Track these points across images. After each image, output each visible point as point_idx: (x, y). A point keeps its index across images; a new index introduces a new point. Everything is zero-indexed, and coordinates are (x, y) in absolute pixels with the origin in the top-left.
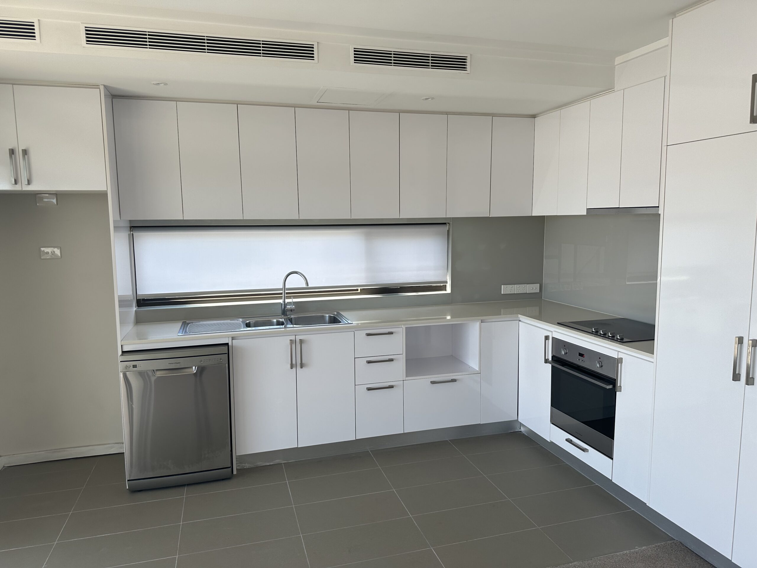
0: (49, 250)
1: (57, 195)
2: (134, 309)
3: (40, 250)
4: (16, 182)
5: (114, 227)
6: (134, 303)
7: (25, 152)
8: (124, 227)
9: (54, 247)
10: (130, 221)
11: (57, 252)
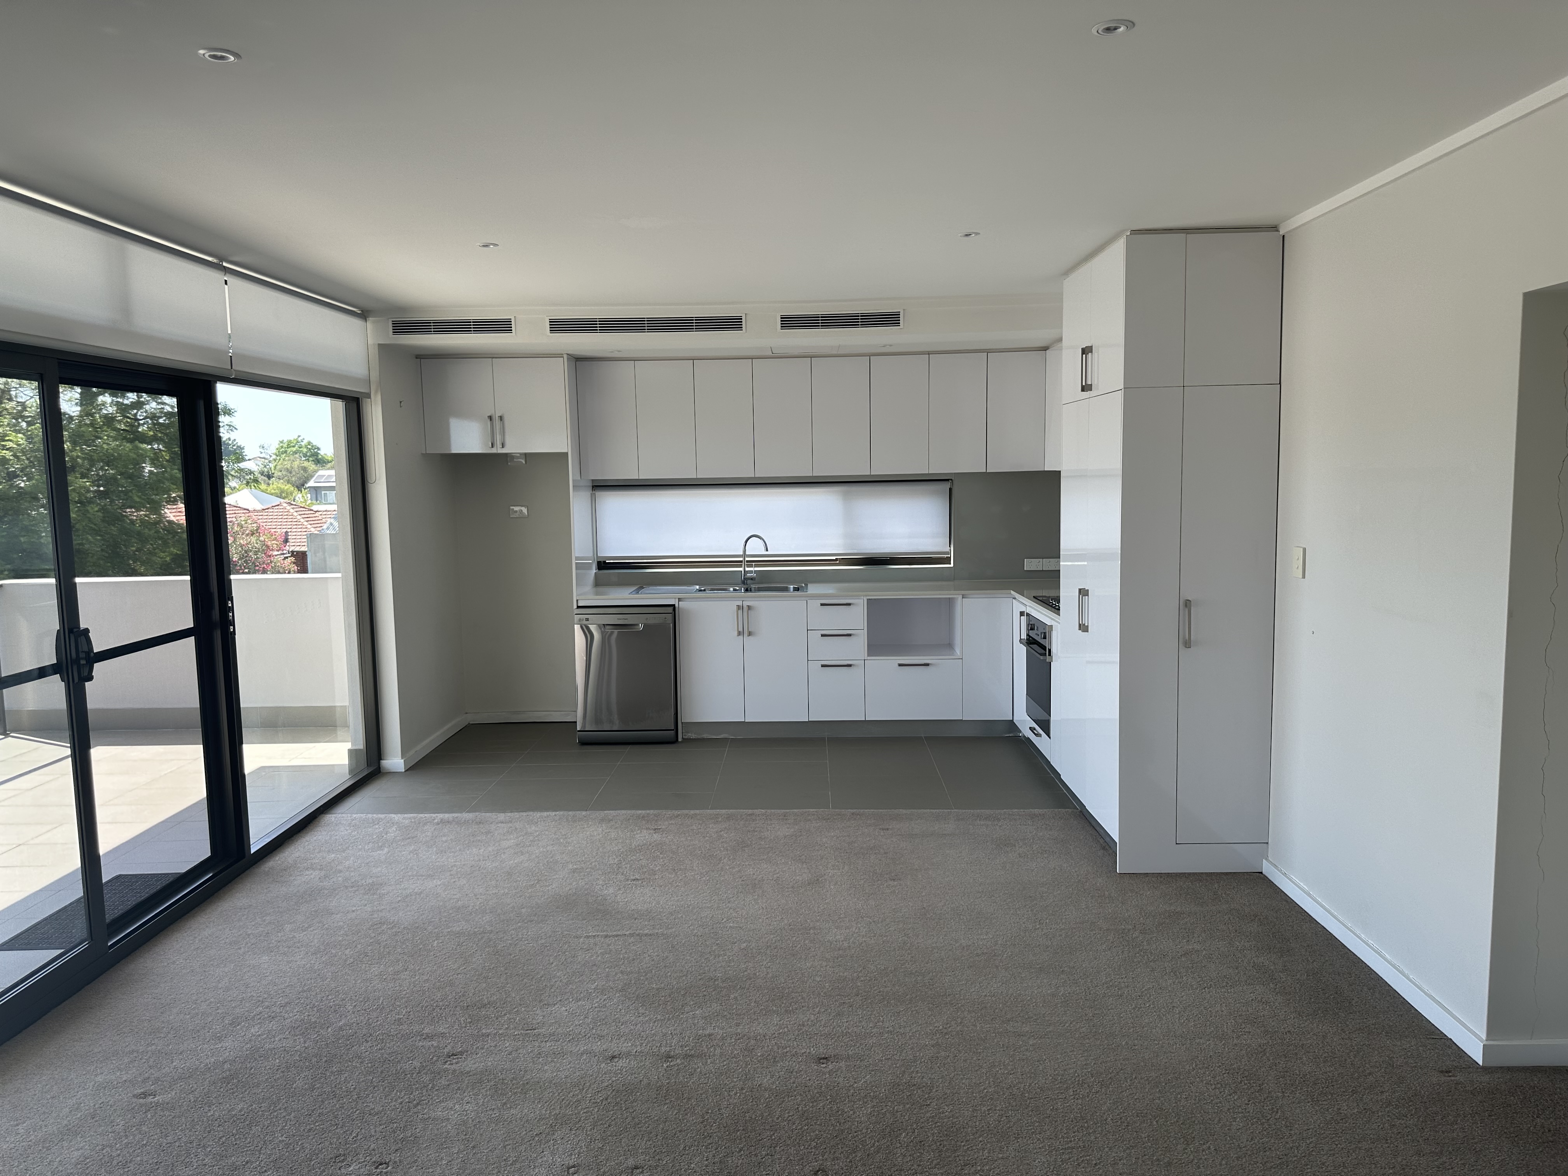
0: (516, 509)
1: (526, 455)
2: (594, 570)
3: (509, 508)
4: (492, 446)
5: (573, 486)
6: (594, 566)
7: (501, 418)
8: (585, 486)
9: (522, 506)
10: (593, 480)
11: (525, 510)
